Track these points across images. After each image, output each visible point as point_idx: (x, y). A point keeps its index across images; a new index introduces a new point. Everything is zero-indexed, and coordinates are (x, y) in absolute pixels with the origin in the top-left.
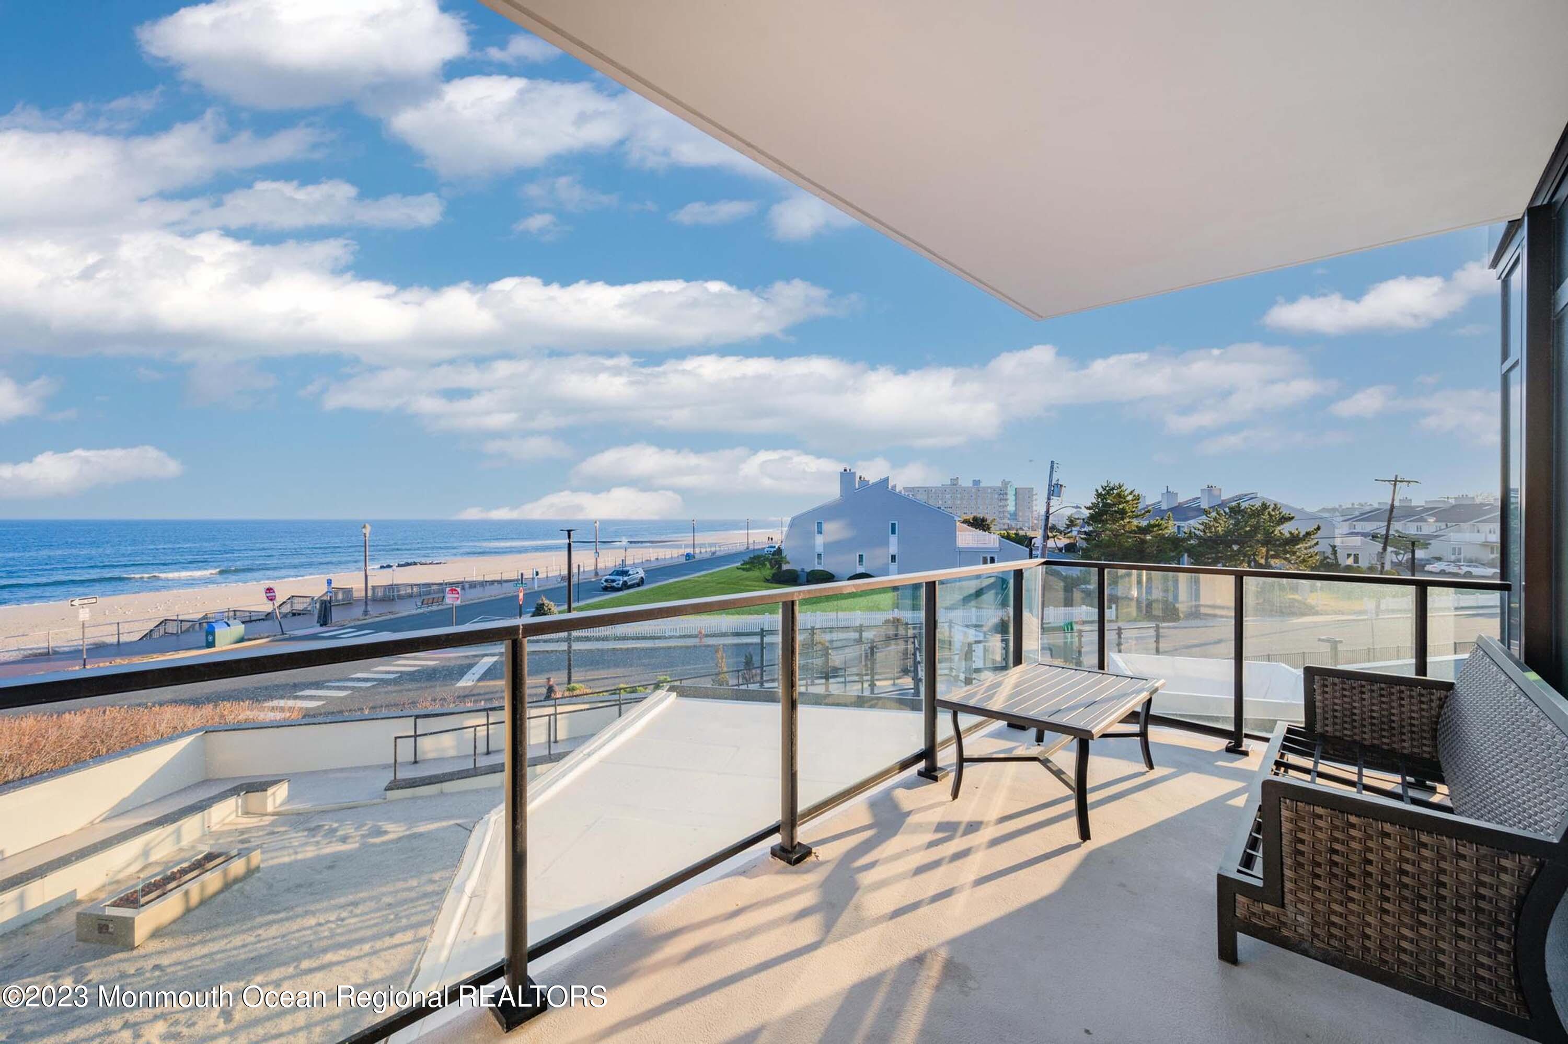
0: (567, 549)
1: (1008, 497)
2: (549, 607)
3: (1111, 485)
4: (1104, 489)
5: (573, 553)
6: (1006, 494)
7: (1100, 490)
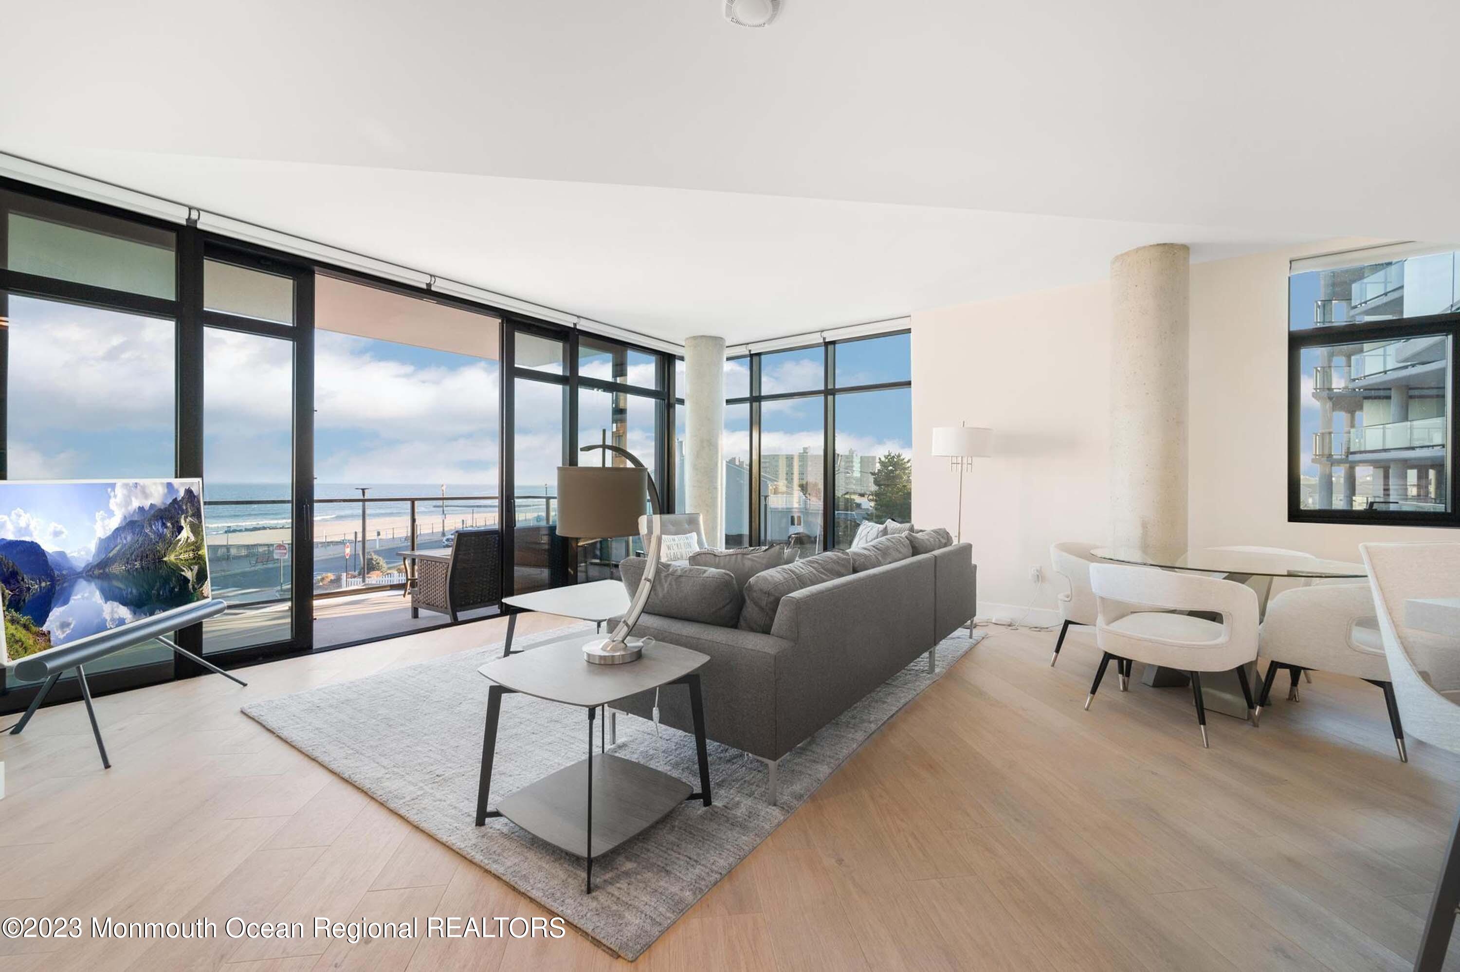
0: (361, 518)
1: (854, 464)
2: (378, 561)
3: (892, 455)
4: (887, 458)
5: (368, 521)
6: (852, 462)
7: (883, 459)
